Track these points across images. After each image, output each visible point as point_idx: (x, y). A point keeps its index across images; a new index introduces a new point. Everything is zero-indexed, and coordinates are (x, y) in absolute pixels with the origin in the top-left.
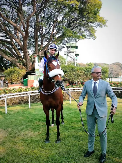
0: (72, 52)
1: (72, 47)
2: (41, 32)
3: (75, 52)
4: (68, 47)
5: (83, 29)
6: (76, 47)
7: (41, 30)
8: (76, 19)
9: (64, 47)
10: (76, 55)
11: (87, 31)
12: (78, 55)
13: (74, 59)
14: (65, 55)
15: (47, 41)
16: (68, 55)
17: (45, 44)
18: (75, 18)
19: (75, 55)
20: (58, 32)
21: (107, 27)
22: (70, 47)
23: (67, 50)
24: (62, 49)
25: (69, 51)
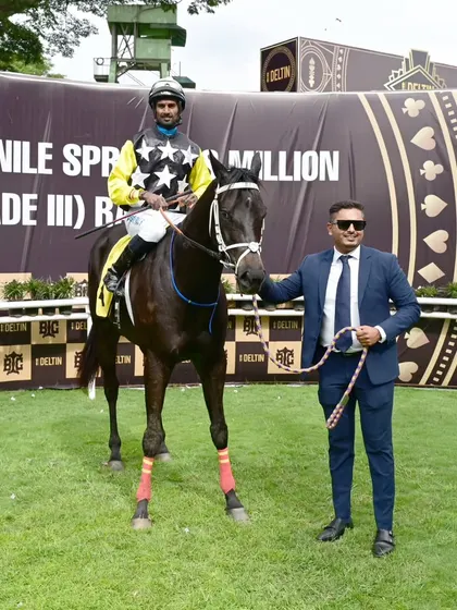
0: (150, 68)
1: (145, 30)
3: (164, 66)
4: (117, 28)
6: (178, 37)
12: (190, 85)
14: (102, 79)
22: (131, 34)
23: (115, 50)
24: (77, 43)
25: (127, 56)
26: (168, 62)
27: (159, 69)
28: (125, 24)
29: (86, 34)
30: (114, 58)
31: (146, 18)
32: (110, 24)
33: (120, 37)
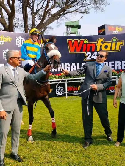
1: (73, 26)
2: (32, 8)
3: (76, 33)
4: (67, 26)
6: (79, 27)
7: (32, 5)
15: (40, 20)
17: (38, 24)
20: (53, 7)
22: (70, 27)
25: (69, 32)
26: (77, 32)
27: (75, 34)
28: (69, 25)
30: (67, 32)
31: (72, 24)
32: (66, 26)
33: (68, 28)
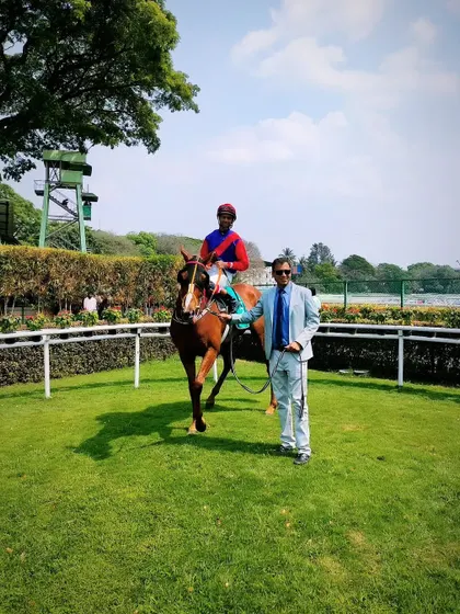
0: (69, 188)
1: (66, 166)
3: (78, 186)
4: (49, 164)
5: (110, 105)
6: (87, 170)
8: (85, 62)
9: (34, 167)
10: (84, 198)
11: (125, 115)
12: (95, 199)
13: (77, 215)
14: (40, 193)
16: (50, 197)
18: (79, 57)
19: (80, 199)
21: (197, 111)
22: (57, 167)
23: (48, 176)
24: (23, 173)
25: (55, 180)
26: (81, 184)
27: (75, 188)
28: (54, 161)
29: (29, 169)
30: (47, 181)
31: (65, 159)
32: (45, 161)
33: (51, 169)
